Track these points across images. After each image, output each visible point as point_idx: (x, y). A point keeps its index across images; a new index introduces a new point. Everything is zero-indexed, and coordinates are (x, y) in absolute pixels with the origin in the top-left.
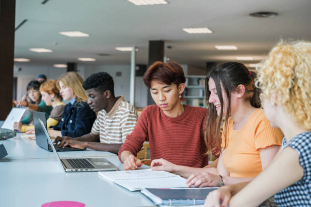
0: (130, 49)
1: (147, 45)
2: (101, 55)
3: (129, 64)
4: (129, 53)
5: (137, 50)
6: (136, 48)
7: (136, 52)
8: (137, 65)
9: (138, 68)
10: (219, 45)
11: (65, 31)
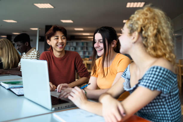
0: (36, 29)
1: (44, 27)
2: (23, 31)
3: (36, 36)
4: (36, 31)
5: (40, 29)
6: (39, 28)
7: (39, 31)
8: (39, 36)
9: (40, 38)
10: (76, 28)
11: (6, 20)
